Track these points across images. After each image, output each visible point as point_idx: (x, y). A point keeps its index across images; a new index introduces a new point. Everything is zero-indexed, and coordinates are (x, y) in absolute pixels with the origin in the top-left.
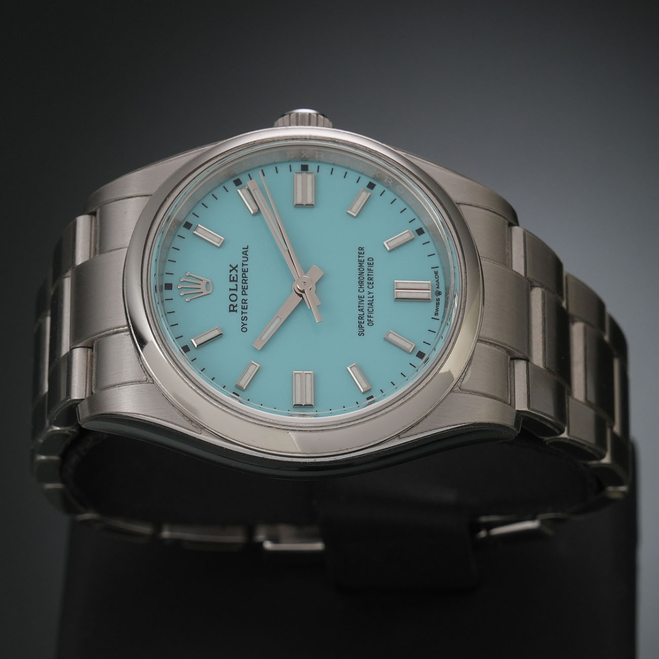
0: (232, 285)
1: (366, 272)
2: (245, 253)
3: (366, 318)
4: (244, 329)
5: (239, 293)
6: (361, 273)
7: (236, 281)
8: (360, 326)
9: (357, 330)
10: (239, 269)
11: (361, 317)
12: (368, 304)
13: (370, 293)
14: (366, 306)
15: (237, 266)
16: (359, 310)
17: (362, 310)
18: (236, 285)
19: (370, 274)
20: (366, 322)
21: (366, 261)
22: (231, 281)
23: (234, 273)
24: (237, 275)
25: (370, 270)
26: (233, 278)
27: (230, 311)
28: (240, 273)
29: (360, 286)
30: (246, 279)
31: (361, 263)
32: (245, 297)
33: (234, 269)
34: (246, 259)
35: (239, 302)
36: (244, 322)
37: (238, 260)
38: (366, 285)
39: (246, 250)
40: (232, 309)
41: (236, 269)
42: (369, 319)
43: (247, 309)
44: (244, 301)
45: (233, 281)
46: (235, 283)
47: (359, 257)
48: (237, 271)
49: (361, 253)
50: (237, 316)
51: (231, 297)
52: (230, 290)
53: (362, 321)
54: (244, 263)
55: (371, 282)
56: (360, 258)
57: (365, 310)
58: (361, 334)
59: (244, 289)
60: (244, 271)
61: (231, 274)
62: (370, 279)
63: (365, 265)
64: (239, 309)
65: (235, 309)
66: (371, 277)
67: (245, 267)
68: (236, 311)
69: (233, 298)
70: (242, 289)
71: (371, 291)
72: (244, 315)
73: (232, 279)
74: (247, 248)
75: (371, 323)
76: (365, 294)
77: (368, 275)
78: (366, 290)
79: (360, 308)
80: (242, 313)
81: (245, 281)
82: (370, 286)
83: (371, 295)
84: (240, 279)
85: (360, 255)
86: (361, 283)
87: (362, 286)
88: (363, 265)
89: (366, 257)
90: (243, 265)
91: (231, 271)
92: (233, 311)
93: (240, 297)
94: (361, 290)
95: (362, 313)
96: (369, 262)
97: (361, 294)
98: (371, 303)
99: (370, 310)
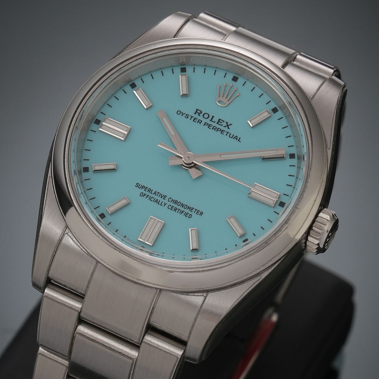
0: (216, 119)
1: (182, 209)
2: (236, 138)
3: (148, 193)
4: (179, 113)
5: (208, 121)
6: (183, 205)
7: (217, 123)
8: (143, 187)
9: (142, 184)
10: (226, 129)
11: (150, 190)
12: (157, 200)
13: (165, 205)
14: (156, 197)
15: (228, 128)
16: (156, 192)
17: (155, 193)
18: (215, 122)
19: (180, 211)
20: (144, 192)
21: (190, 213)
22: (219, 120)
23: (225, 124)
24: (222, 125)
25: (182, 212)
26: (221, 123)
27: (197, 110)
28: (222, 128)
29: (173, 200)
30: (216, 130)
31: (191, 209)
32: (203, 123)
33: (228, 126)
34: (231, 136)
35: (201, 118)
36: (185, 115)
37: (232, 130)
38: (172, 204)
39: (238, 139)
40: (198, 111)
41: (227, 127)
42: (146, 196)
43: (193, 121)
44: (200, 122)
45: (219, 121)
46: (217, 121)
47: (196, 210)
48: (225, 127)
49: (198, 212)
50: (191, 113)
51: (208, 115)
52: (213, 117)
53: (147, 190)
54: (229, 134)
55: (173, 209)
56: (194, 210)
57: (154, 196)
58: (138, 185)
59: (209, 126)
60: (222, 132)
61: (225, 122)
62: (176, 209)
63: (187, 211)
64: (196, 116)
65: (197, 113)
66: (177, 211)
67: (225, 133)
68: (195, 113)
69: (206, 116)
70: (210, 125)
71: (167, 206)
72: (190, 117)
73: (220, 121)
74: (239, 141)
75: (142, 195)
76: (166, 201)
77: (179, 209)
78: (169, 203)
79: (157, 193)
80: (192, 117)
81: (215, 128)
82: (170, 207)
83: (163, 204)
84: (218, 126)
85: (197, 211)
86: (176, 202)
87: (172, 202)
88: (189, 210)
89: (194, 214)
90: (228, 133)
91: (227, 123)
92: (196, 112)
93: (204, 121)
94: (170, 200)
95: (153, 192)
96: (189, 215)
97: (167, 199)
98: (157, 202)
99: (152, 199)
